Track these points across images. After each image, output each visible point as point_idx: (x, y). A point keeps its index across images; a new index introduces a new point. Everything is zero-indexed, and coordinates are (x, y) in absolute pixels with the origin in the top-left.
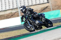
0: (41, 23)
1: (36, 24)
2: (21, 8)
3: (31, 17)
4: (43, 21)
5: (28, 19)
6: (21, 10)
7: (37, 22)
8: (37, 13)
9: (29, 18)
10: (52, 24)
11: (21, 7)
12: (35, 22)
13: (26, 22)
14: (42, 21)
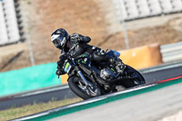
0: (114, 78)
1: (102, 79)
3: (86, 60)
4: (119, 71)
5: (77, 65)
6: (56, 41)
7: (104, 73)
9: (81, 62)
12: (98, 75)
13: (73, 73)
14: (116, 70)
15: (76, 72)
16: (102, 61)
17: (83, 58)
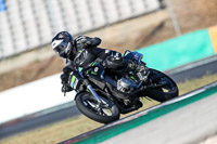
0: (135, 89)
1: (119, 92)
2: (58, 42)
3: (96, 70)
4: (142, 78)
5: (86, 78)
7: (122, 84)
8: (115, 53)
9: (90, 73)
10: (175, 85)
11: (57, 38)
12: (114, 87)
13: (81, 88)
14: (138, 78)
15: (85, 87)
16: (119, 68)
17: (94, 68)
